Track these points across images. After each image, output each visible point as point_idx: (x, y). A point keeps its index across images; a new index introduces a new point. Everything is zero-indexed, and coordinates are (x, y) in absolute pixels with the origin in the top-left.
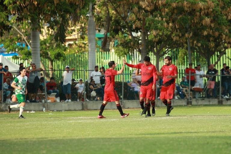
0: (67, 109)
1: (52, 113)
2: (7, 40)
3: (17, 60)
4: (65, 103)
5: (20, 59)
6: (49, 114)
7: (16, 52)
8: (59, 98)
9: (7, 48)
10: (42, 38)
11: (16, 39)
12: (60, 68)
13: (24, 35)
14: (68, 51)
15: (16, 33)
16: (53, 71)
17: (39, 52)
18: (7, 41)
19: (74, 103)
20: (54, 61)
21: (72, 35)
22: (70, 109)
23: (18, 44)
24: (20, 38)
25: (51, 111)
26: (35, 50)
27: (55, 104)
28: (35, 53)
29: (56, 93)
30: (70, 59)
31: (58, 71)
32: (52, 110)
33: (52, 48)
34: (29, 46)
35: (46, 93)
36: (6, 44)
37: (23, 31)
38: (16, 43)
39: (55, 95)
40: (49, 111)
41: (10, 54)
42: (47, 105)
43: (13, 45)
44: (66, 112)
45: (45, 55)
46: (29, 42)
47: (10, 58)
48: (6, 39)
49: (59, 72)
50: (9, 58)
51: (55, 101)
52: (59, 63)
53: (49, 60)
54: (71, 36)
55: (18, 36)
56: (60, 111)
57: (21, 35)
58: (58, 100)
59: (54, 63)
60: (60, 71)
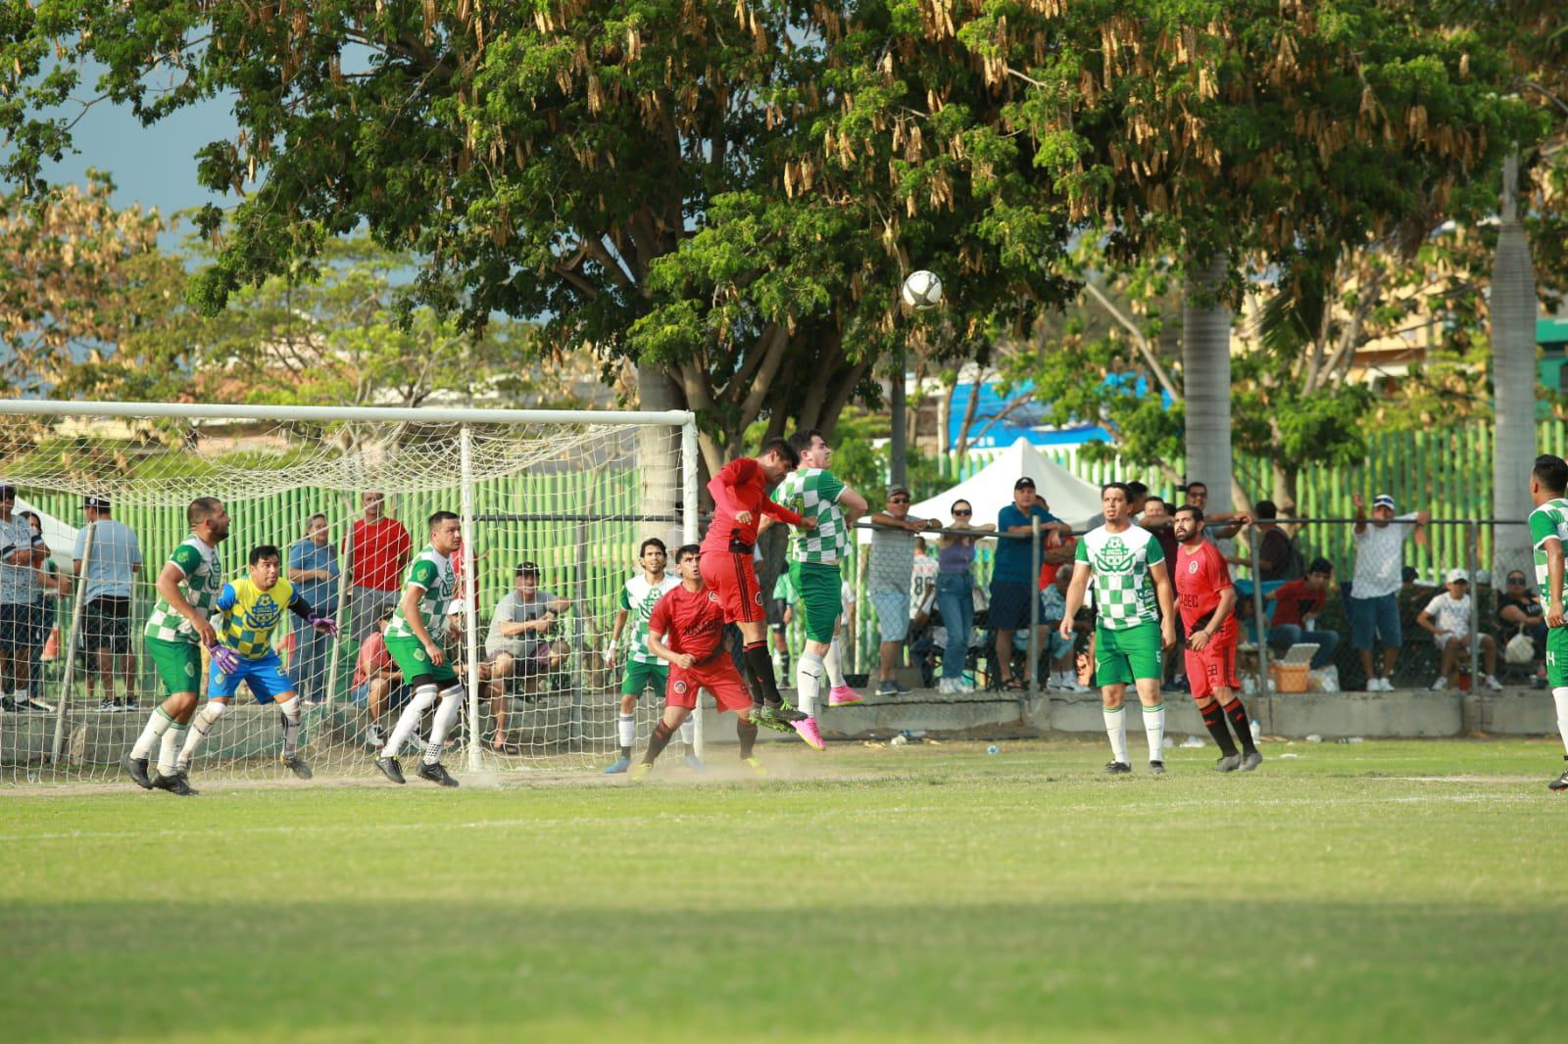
0: (1377, 730)
1: (1295, 750)
2: (1052, 360)
3: (1103, 464)
4: (1364, 698)
5: (1118, 457)
6: (1284, 756)
7: (1101, 425)
8: (1333, 669)
9: (1053, 400)
10: (1236, 347)
11: (1102, 352)
12: (1335, 508)
13: (1141, 330)
14: (1380, 414)
15: (1097, 325)
16: (1299, 525)
17: (1227, 423)
18: (1053, 366)
19: (1415, 697)
20: (1305, 471)
21: (1399, 328)
22: (1395, 729)
23: (1109, 379)
24: (1122, 350)
25: (1289, 738)
26: (1204, 413)
27: (1314, 702)
28: (1206, 429)
29: (1318, 645)
30: (1391, 461)
31: (1324, 526)
32: (1296, 731)
33: (1293, 401)
34: (1170, 392)
35: (1263, 640)
36: (1048, 378)
37: (1135, 310)
38: (1103, 371)
39: (1311, 655)
40: (1279, 739)
41: (1067, 432)
42: (1271, 710)
43: (1083, 384)
44: (1373, 744)
45: (1252, 438)
46: (1167, 370)
47: (1068, 454)
48: (1047, 352)
49: (1330, 529)
50: (1062, 454)
51: (1311, 688)
52: (1329, 479)
53: (1275, 469)
54: (1397, 333)
55: (1108, 341)
56: (1336, 739)
57: (1127, 332)
58: (1328, 680)
59: (1300, 479)
60: (1335, 525)
